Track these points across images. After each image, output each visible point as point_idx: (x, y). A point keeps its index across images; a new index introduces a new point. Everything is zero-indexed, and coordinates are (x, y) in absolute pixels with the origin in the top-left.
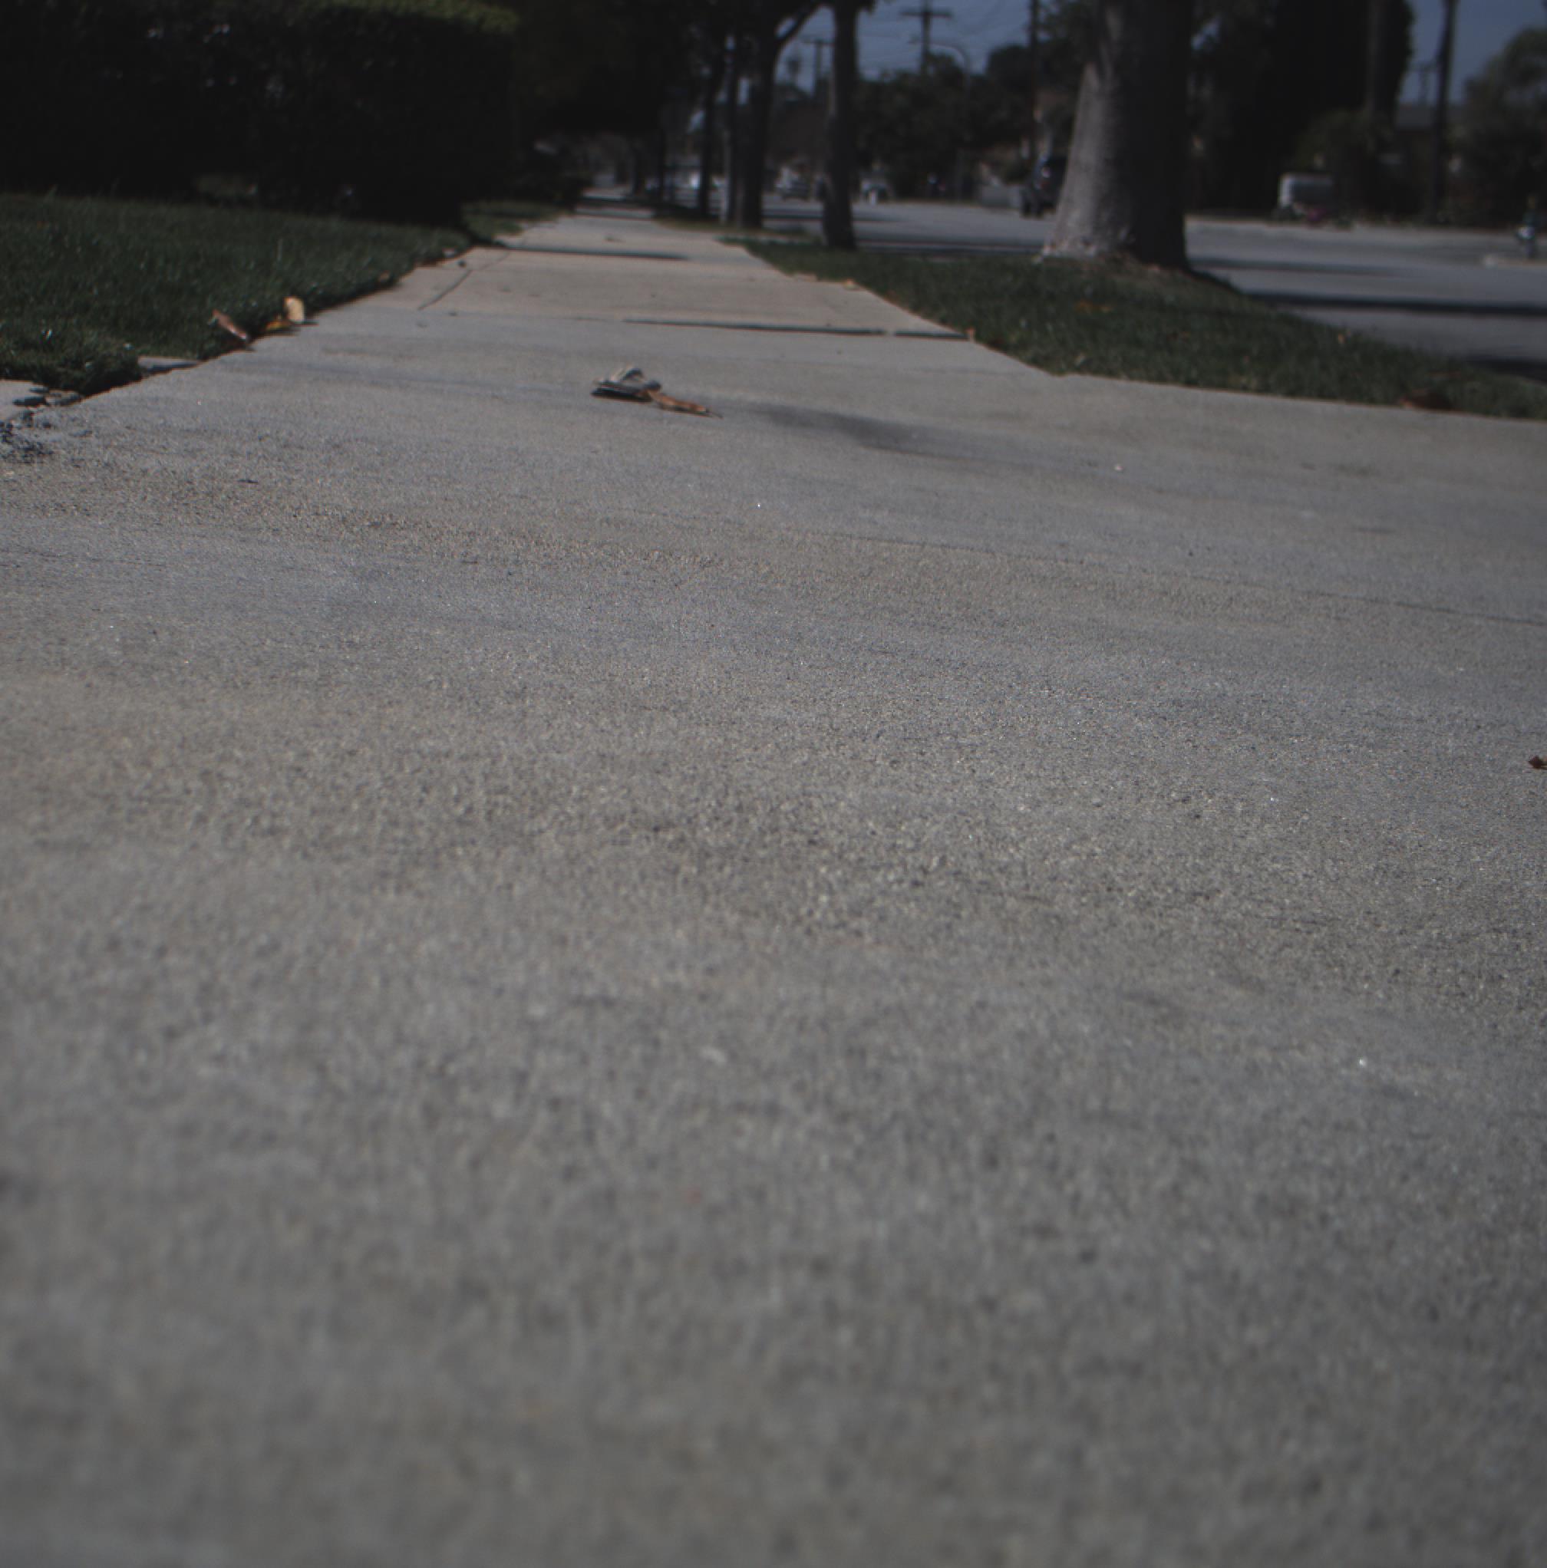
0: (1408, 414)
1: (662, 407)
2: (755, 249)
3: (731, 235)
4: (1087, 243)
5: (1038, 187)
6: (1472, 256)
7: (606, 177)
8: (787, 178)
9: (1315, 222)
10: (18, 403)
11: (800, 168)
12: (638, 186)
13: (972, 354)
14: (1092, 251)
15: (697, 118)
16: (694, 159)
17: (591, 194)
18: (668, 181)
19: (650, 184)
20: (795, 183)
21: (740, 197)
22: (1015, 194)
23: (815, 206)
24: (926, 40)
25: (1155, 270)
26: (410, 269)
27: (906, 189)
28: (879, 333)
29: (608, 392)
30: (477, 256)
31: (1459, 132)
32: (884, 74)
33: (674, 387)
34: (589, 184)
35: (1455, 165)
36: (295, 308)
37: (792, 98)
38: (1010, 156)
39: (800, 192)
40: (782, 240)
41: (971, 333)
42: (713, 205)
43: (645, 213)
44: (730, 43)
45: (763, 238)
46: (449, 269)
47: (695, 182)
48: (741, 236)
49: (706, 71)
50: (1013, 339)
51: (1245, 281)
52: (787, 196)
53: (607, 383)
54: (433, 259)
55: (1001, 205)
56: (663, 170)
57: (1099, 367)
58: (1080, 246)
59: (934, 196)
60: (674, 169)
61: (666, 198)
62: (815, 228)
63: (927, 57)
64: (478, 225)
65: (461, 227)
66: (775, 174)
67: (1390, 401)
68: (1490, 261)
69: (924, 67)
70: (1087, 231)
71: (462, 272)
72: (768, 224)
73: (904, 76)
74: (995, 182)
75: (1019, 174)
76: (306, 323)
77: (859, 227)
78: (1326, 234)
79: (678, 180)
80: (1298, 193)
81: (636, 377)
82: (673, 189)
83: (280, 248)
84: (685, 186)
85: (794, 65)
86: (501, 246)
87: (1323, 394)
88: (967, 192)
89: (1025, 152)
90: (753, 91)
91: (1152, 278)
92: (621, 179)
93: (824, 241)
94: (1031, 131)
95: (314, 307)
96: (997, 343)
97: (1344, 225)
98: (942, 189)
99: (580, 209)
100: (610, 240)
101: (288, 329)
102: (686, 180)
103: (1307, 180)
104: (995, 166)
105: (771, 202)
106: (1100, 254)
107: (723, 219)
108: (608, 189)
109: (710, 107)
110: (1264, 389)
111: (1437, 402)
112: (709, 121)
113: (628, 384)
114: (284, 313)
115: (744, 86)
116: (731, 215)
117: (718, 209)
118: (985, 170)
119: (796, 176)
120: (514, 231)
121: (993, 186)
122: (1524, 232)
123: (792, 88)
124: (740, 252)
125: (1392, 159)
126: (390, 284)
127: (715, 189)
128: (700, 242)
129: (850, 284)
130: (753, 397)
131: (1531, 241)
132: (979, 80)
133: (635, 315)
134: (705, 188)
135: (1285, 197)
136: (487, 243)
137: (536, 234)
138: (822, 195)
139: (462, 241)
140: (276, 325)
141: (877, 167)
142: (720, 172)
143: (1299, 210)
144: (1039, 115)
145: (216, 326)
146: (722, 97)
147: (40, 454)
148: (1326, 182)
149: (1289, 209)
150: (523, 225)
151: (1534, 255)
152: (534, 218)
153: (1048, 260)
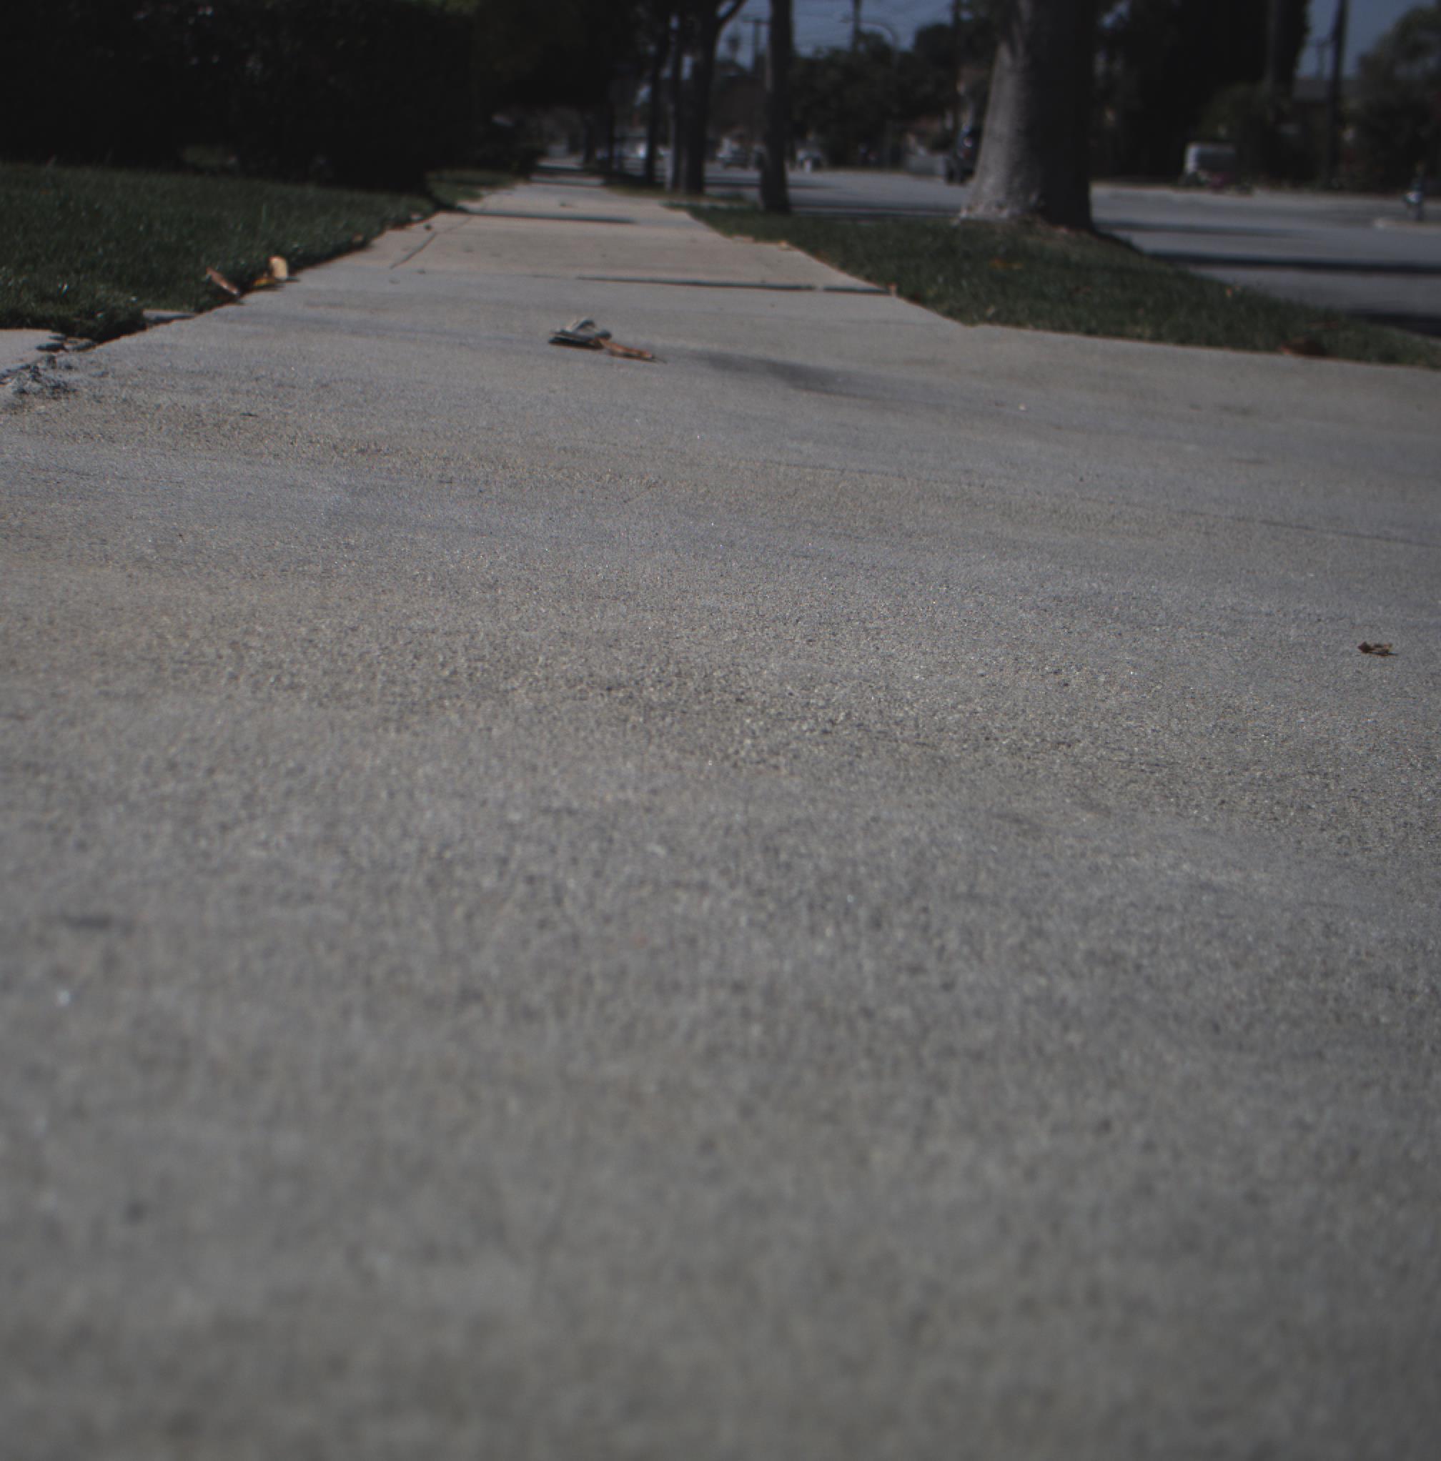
0: (1287, 360)
1: (613, 353)
2: (697, 213)
3: (675, 201)
4: (1000, 207)
5: (961, 155)
6: (1364, 219)
7: (559, 148)
8: (727, 148)
9: (1218, 188)
10: (40, 348)
11: (740, 139)
12: (589, 156)
13: (894, 307)
14: (1005, 214)
15: (644, 92)
16: (641, 131)
17: (545, 163)
18: (617, 151)
19: (600, 154)
20: (734, 153)
21: (684, 165)
22: (940, 162)
23: (753, 174)
24: (857, 19)
25: (1062, 231)
26: (380, 232)
27: (838, 158)
28: (810, 288)
29: (564, 340)
30: (441, 220)
31: (1353, 104)
32: (818, 51)
33: (623, 335)
34: (543, 154)
35: (1349, 135)
36: (280, 266)
37: (732, 73)
38: (935, 127)
39: (740, 161)
40: (722, 205)
41: (893, 288)
42: (659, 174)
43: (595, 181)
44: (674, 23)
45: (705, 203)
46: (415, 233)
47: (642, 152)
48: (685, 202)
49: (652, 49)
50: (931, 293)
51: (1147, 242)
52: (727, 164)
53: (563, 332)
54: (402, 223)
55: (925, 173)
56: (612, 141)
57: (1008, 318)
58: (994, 209)
59: (864, 164)
60: (623, 140)
61: (615, 167)
62: (753, 194)
63: (858, 35)
64: (442, 192)
65: (427, 194)
66: (717, 145)
67: (1271, 348)
68: (1380, 224)
69: (855, 44)
70: (1001, 196)
71: (427, 235)
72: (710, 190)
73: (836, 52)
74: (922, 151)
75: (943, 144)
76: (288, 280)
77: (794, 193)
78: (1228, 199)
79: (626, 150)
80: (1202, 161)
81: (589, 327)
82: (622, 158)
83: (264, 214)
84: (633, 155)
85: (734, 43)
86: (463, 211)
87: (1211, 342)
88: (895, 161)
89: (949, 124)
90: (695, 68)
91: (1060, 238)
92: (573, 149)
93: (761, 206)
94: (955, 103)
95: (296, 266)
96: (916, 297)
97: (1246, 190)
98: (872, 158)
99: (535, 177)
100: (563, 205)
101: (273, 285)
102: (634, 150)
103: (1210, 149)
104: (921, 136)
105: (712, 170)
106: (1012, 216)
107: (668, 186)
108: (560, 158)
109: (655, 82)
110: (1157, 338)
111: (1314, 349)
112: (654, 94)
113: (582, 333)
114: (269, 270)
115: (687, 62)
116: (676, 183)
117: (663, 177)
118: (912, 140)
119: (736, 146)
120: (476, 197)
121: (919, 154)
122: (1412, 197)
123: (731, 64)
124: (683, 216)
125: (1290, 130)
126: (363, 246)
127: (661, 158)
128: (646, 207)
129: (784, 245)
130: (694, 345)
131: (1419, 205)
132: (905, 56)
133: (588, 273)
134: (652, 157)
135: (1190, 165)
136: (450, 208)
137: (494, 200)
138: (760, 164)
139: (427, 206)
140: (263, 282)
141: (811, 137)
142: (665, 142)
143: (1204, 176)
144: (962, 88)
145: (210, 282)
146: (667, 73)
147: (65, 391)
148: (1229, 150)
149: (1195, 175)
150: (483, 192)
151: (1421, 218)
152: (493, 185)
153: (965, 222)
